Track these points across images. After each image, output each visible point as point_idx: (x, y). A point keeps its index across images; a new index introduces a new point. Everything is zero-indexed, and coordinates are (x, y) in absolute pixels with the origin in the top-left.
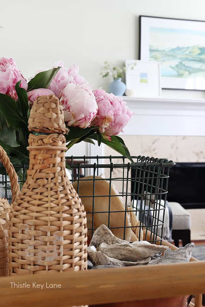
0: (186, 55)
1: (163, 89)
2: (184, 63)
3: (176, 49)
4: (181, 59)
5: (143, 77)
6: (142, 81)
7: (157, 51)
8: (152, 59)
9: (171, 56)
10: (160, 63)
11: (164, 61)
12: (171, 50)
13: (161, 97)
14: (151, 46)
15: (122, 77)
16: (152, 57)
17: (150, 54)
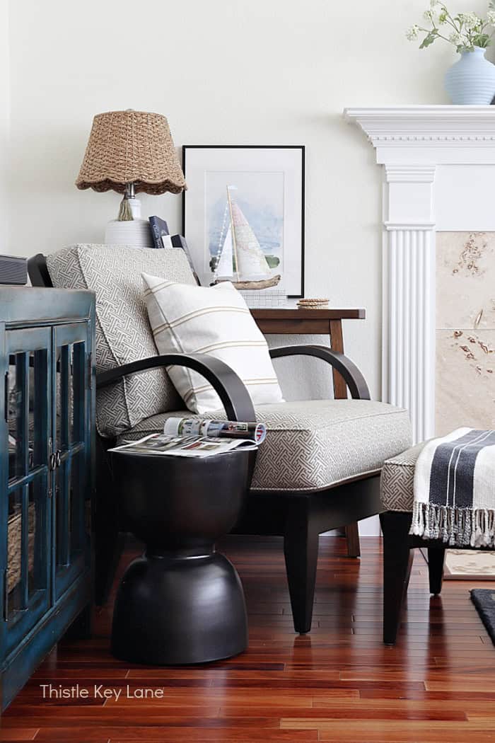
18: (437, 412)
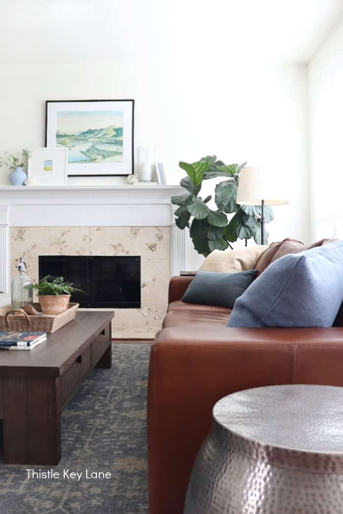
0: (99, 138)
1: (69, 176)
2: (96, 147)
3: (87, 132)
4: (93, 142)
5: (48, 166)
6: (46, 169)
7: (66, 136)
8: (59, 145)
9: (82, 140)
10: (67, 149)
11: (73, 146)
12: (81, 134)
14: (58, 132)
15: (24, 166)
16: (59, 143)
17: (57, 140)
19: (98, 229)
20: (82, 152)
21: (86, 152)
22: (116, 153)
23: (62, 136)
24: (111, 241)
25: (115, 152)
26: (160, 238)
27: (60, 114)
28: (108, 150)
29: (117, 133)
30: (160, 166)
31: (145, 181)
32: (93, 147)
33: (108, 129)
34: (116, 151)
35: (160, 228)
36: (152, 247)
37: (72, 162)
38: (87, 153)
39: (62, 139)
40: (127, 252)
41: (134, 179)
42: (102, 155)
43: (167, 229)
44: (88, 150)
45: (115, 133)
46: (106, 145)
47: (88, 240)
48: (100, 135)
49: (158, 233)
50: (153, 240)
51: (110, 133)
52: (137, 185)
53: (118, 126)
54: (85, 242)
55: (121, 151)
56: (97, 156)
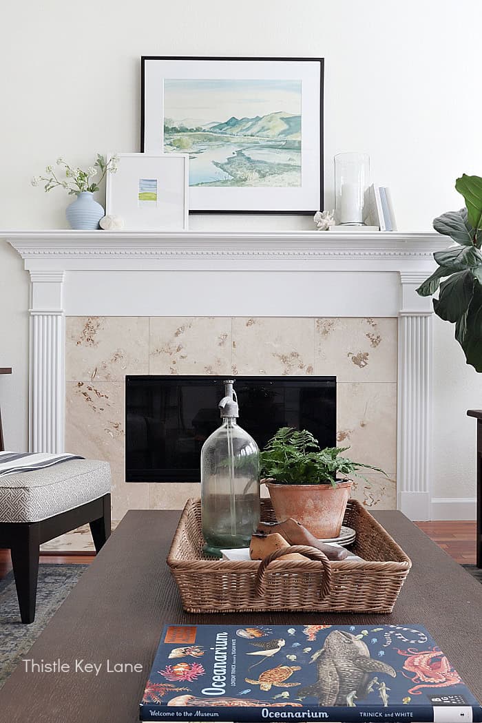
0: (252, 135)
1: (191, 212)
2: (246, 153)
3: (227, 124)
5: (148, 190)
6: (143, 197)
7: (183, 130)
8: (169, 148)
9: (216, 139)
10: (187, 156)
12: (215, 127)
13: (187, 229)
14: (166, 121)
15: (98, 189)
16: (171, 145)
17: (166, 140)
18: (66, 436)
19: (251, 321)
20: (217, 164)
21: (226, 164)
22: (288, 168)
23: (175, 130)
24: (276, 346)
25: (285, 165)
26: (375, 342)
27: (172, 85)
28: (272, 161)
29: (290, 126)
30: (384, 192)
31: (350, 224)
32: (239, 153)
33: (271, 118)
34: (288, 163)
35: (375, 322)
36: (359, 360)
37: (197, 185)
38: (225, 167)
39: (177, 136)
40: (310, 369)
41: (328, 220)
42: (259, 172)
43: (392, 323)
44: (230, 161)
45: (286, 127)
46: (266, 151)
47: (228, 344)
48: (255, 130)
49: (371, 330)
50: (363, 346)
51: (274, 127)
52: (336, 232)
53: (291, 112)
54: (222, 348)
55: (298, 163)
56: (248, 174)
